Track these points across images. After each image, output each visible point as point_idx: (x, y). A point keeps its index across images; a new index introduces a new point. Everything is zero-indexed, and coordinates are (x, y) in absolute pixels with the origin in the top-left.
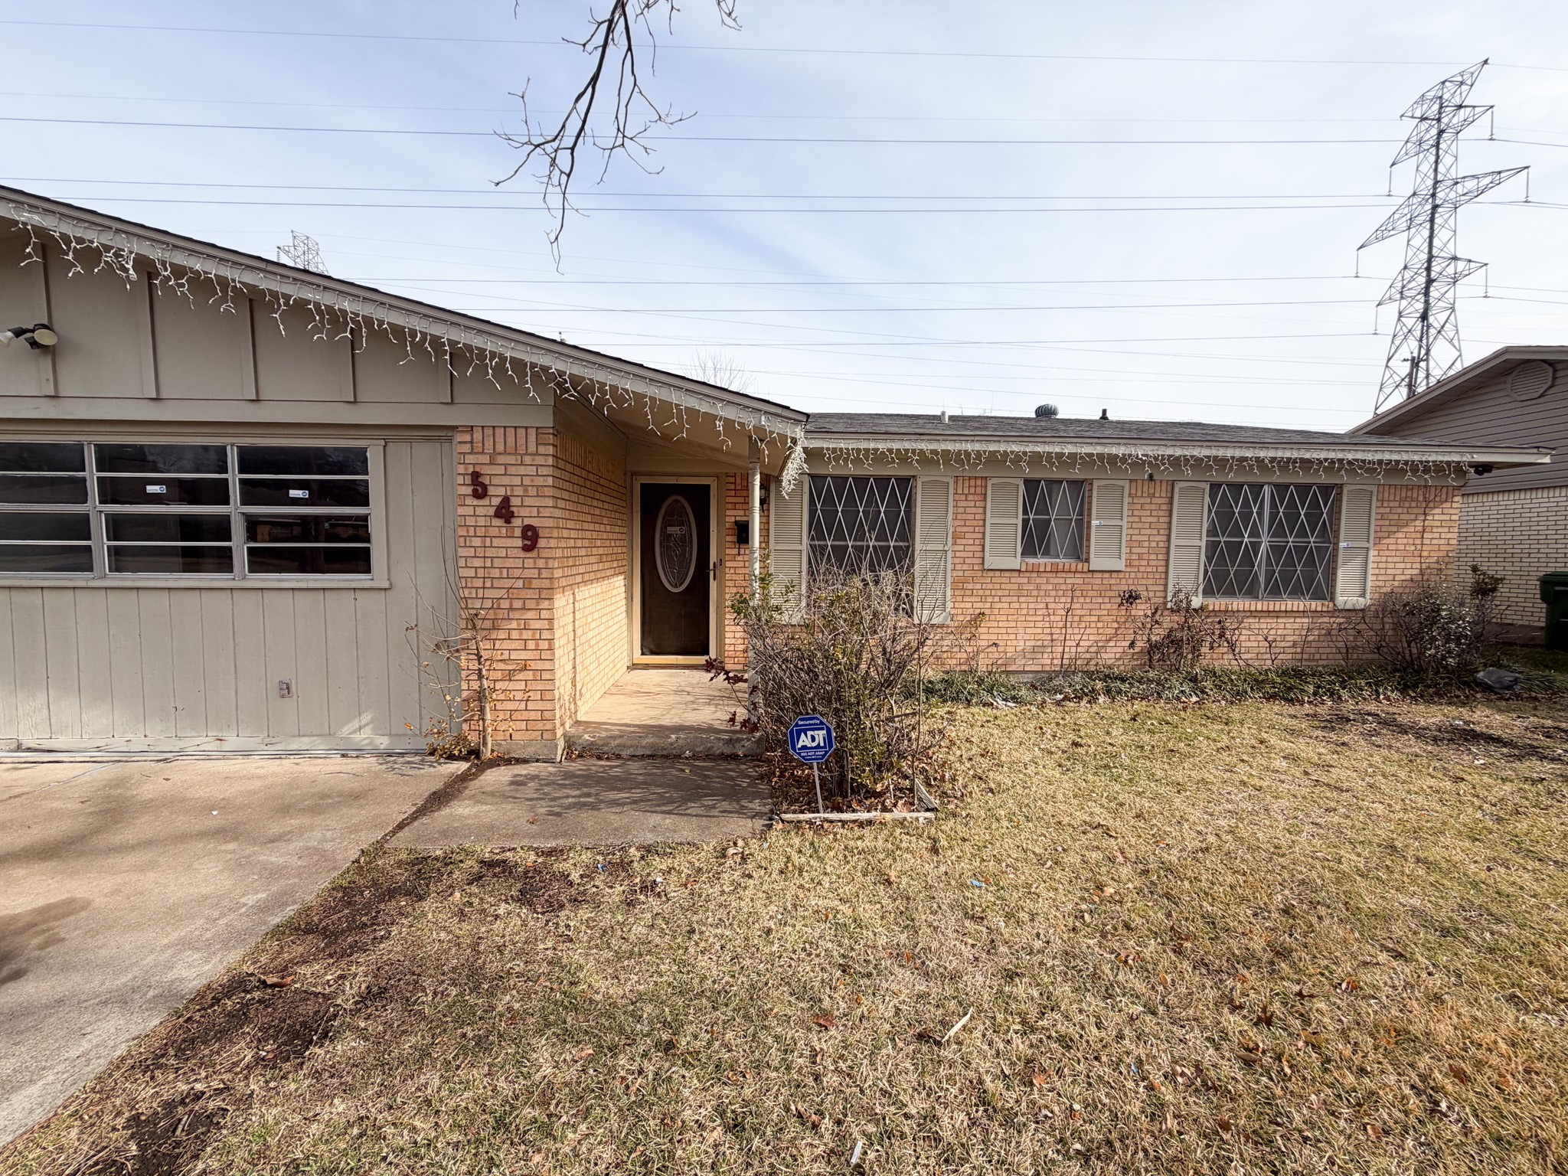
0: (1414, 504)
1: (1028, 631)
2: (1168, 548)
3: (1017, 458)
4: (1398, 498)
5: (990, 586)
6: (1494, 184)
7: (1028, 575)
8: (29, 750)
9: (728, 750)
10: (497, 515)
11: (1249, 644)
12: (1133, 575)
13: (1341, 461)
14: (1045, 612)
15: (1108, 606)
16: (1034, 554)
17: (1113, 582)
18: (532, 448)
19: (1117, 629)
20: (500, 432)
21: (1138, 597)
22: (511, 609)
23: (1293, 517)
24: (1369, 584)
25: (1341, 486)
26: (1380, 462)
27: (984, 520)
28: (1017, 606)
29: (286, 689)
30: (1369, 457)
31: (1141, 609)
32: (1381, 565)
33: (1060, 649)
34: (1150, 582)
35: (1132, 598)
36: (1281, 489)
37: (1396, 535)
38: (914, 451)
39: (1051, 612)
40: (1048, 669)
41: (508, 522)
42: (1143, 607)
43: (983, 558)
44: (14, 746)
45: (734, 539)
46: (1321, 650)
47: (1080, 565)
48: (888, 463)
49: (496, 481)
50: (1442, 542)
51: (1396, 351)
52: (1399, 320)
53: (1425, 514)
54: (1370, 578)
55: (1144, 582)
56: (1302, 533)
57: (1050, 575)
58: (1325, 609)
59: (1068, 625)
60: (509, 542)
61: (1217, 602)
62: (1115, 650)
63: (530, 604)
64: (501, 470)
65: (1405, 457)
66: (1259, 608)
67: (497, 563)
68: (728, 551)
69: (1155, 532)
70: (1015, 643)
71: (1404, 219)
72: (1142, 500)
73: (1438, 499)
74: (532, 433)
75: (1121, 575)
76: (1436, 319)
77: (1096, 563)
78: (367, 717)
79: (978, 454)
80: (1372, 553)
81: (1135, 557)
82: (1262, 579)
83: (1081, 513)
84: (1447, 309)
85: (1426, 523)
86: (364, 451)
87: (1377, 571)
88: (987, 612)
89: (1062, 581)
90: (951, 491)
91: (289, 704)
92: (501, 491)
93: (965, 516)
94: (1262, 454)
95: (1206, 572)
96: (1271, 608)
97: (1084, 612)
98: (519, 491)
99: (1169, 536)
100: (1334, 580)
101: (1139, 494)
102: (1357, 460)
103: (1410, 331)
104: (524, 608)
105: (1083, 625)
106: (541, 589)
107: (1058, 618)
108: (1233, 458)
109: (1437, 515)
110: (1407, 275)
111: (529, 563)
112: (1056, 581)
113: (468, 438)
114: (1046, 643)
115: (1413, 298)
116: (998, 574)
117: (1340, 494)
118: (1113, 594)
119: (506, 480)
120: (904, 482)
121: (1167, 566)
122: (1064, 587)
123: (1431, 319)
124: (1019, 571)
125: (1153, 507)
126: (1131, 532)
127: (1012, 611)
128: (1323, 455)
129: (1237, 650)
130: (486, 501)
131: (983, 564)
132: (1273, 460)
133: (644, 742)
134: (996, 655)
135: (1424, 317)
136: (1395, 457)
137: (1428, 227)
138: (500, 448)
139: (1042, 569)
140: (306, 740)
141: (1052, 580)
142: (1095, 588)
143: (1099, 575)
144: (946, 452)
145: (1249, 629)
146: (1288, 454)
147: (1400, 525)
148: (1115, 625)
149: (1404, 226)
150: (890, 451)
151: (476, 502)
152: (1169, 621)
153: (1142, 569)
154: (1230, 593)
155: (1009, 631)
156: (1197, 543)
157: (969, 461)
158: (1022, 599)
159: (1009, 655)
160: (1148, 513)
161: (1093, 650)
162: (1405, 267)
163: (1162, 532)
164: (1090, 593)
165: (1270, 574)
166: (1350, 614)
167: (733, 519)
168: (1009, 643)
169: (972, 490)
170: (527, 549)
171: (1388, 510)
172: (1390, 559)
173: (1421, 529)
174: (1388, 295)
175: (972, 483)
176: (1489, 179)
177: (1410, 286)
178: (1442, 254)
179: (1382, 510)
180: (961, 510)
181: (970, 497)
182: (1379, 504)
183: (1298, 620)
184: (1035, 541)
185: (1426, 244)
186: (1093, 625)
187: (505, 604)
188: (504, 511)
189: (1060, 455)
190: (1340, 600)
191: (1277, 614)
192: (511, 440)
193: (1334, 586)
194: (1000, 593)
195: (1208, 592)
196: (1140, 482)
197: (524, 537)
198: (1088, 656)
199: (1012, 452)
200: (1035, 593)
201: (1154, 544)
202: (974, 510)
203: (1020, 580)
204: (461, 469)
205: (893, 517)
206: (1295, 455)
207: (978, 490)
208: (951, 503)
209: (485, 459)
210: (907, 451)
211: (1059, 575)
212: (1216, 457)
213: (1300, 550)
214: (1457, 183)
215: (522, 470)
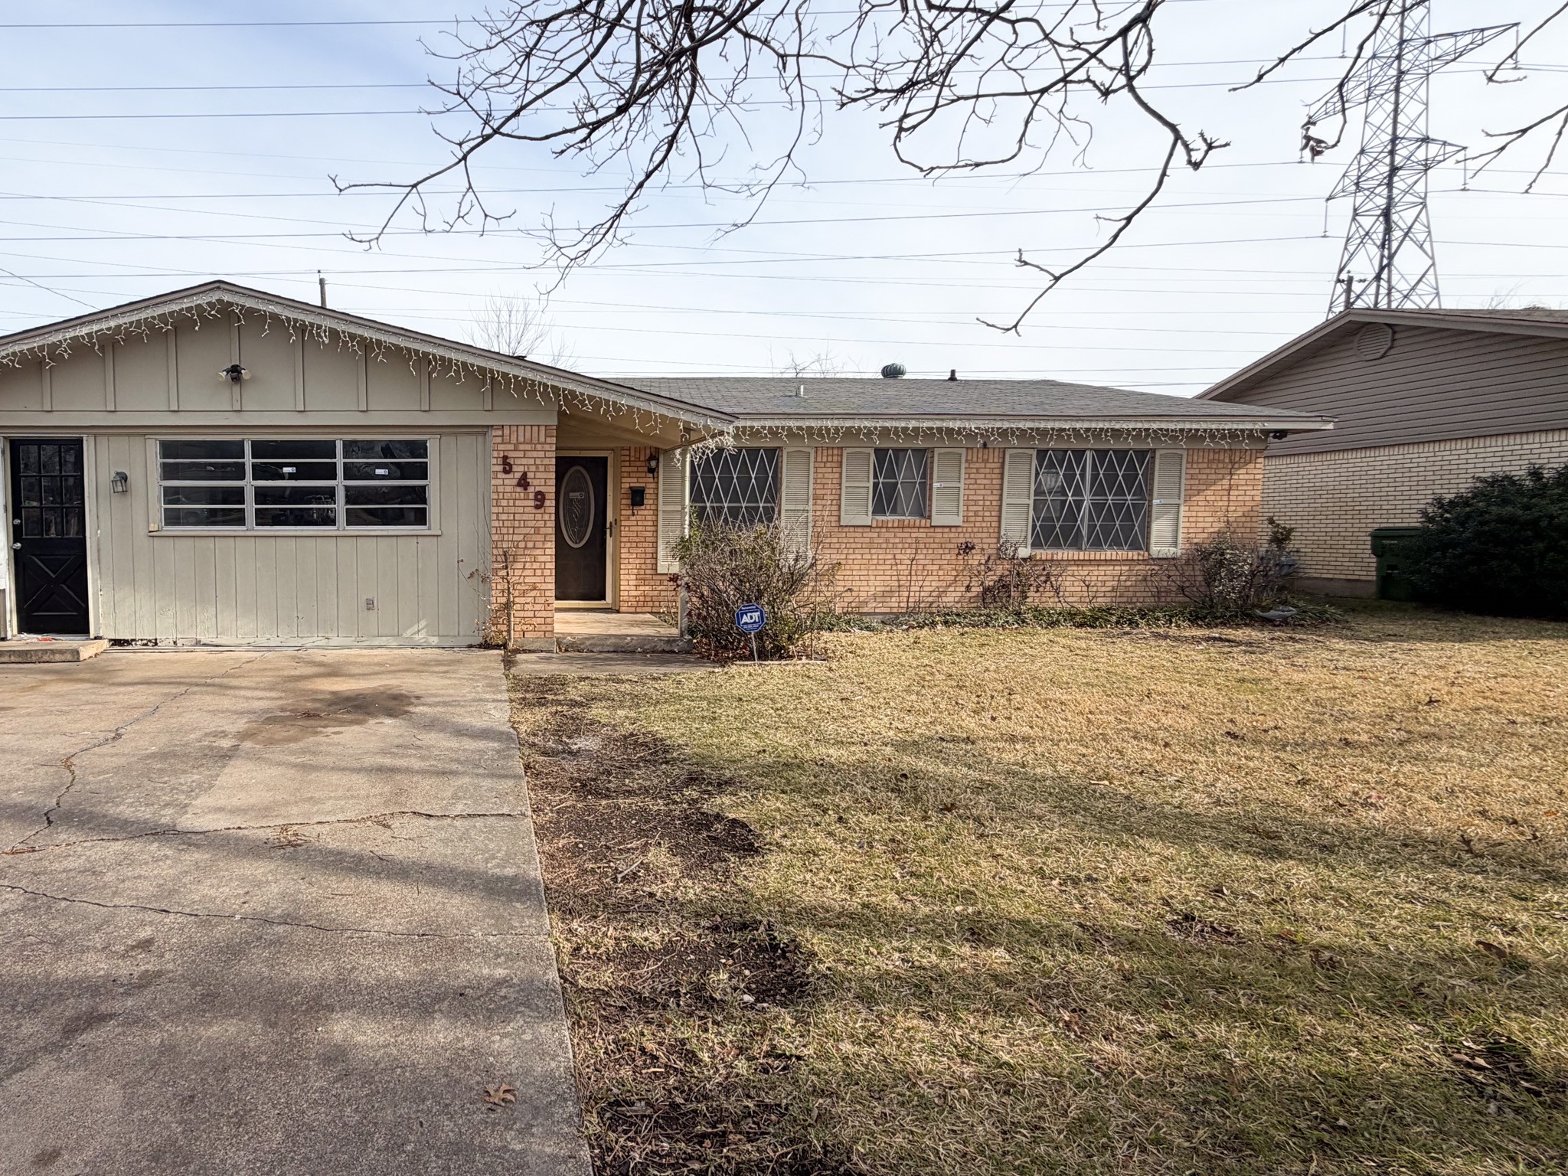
0: (1221, 465)
1: (878, 578)
2: (1000, 506)
3: (869, 433)
4: (1206, 460)
5: (845, 540)
6: (1474, 45)
7: (878, 530)
8: (205, 645)
9: (667, 648)
10: (519, 485)
11: (1073, 589)
12: (970, 530)
13: (1147, 430)
14: (893, 562)
15: (948, 557)
16: (883, 513)
17: (952, 535)
18: (542, 439)
19: (956, 576)
20: (521, 429)
21: (973, 548)
22: (526, 548)
23: (1112, 478)
24: (1181, 536)
25: (1154, 451)
26: (1182, 430)
27: (840, 484)
28: (869, 557)
29: (370, 605)
30: (1172, 426)
31: (975, 559)
32: (1191, 519)
33: (906, 594)
34: (985, 535)
35: (968, 548)
36: (1102, 454)
37: (1206, 493)
38: (783, 428)
39: (898, 562)
40: (895, 610)
41: (526, 489)
42: (978, 557)
43: (839, 516)
44: (194, 642)
45: (629, 502)
46: (1138, 594)
47: (923, 521)
48: (762, 438)
49: (518, 461)
50: (1247, 498)
51: (1349, 259)
52: (1354, 219)
53: (1231, 474)
54: (1181, 530)
55: (979, 535)
56: (1120, 492)
57: (897, 530)
58: (1141, 558)
59: (913, 573)
60: (526, 503)
61: (1044, 552)
62: (954, 594)
63: (538, 545)
64: (521, 454)
65: (1204, 426)
66: (1081, 558)
67: (517, 517)
68: (623, 512)
69: (989, 492)
70: (867, 589)
71: (1362, 88)
72: (977, 465)
73: (1242, 460)
74: (543, 429)
75: (960, 530)
76: (1403, 217)
77: (937, 520)
78: (423, 624)
79: (837, 429)
80: (1182, 508)
81: (971, 514)
82: (1085, 532)
83: (924, 476)
84: (1414, 205)
85: (1232, 482)
86: (425, 442)
87: (1188, 525)
88: (843, 562)
89: (907, 535)
90: (812, 459)
91: (373, 614)
92: (521, 469)
93: (824, 481)
94: (1078, 425)
95: (1034, 527)
96: (1092, 557)
97: (926, 562)
98: (533, 468)
99: (1001, 495)
100: (1149, 533)
101: (975, 459)
102: (1161, 430)
103: (1367, 234)
104: (534, 548)
105: (925, 573)
106: (546, 535)
107: (904, 567)
108: (1053, 429)
109: (1241, 475)
110: (1364, 161)
111: (539, 517)
112: (902, 535)
113: (500, 433)
114: (893, 589)
115: (1372, 191)
116: (852, 529)
117: (1153, 458)
118: (952, 546)
119: (524, 461)
120: (772, 452)
121: (1000, 522)
122: (909, 541)
123: (1395, 217)
124: (871, 527)
125: (987, 471)
126: (967, 492)
127: (864, 562)
128: (1131, 426)
129: (1061, 594)
130: (511, 476)
131: (839, 521)
132: (1087, 430)
133: (608, 642)
134: (851, 599)
135: (1386, 214)
136: (1195, 426)
137: (1392, 99)
138: (521, 439)
139: (890, 525)
140: (384, 639)
141: (898, 535)
142: (937, 540)
143: (940, 530)
144: (810, 428)
145: (1073, 576)
146: (1101, 425)
147: (1209, 484)
148: (954, 573)
149: (1362, 97)
150: (764, 428)
151: (504, 476)
152: (1001, 569)
153: (977, 524)
154: (1056, 544)
155: (862, 578)
156: (1026, 501)
157: (828, 434)
158: (873, 551)
159: (861, 599)
160: (983, 476)
161: (934, 594)
162: (1362, 152)
163: (995, 492)
164: (932, 546)
165: (1092, 528)
166: (1163, 562)
167: (628, 486)
168: (862, 589)
169: (830, 459)
170: (537, 507)
171: (1197, 471)
172: (1199, 514)
173: (1227, 487)
174: (1340, 187)
175: (830, 452)
176: (1468, 39)
177: (1370, 174)
178: (1411, 134)
179: (1192, 471)
180: (820, 476)
181: (828, 465)
182: (1189, 466)
183: (1117, 568)
184: (884, 501)
185: (1390, 121)
186: (935, 573)
187: (522, 545)
188: (523, 482)
189: (905, 429)
190: (1155, 550)
191: (1098, 563)
192: (528, 435)
193: (1149, 538)
194: (853, 546)
195: (1036, 544)
196: (975, 450)
197: (536, 499)
198: (930, 599)
199: (865, 427)
200: (884, 546)
201: (988, 503)
202: (831, 476)
203: (870, 535)
204: (495, 454)
205: (761, 482)
206: (1107, 425)
207: (835, 458)
208: (812, 470)
209: (511, 447)
210: (777, 427)
211: (905, 530)
212: (1038, 429)
213: (1119, 507)
214: (1429, 42)
215: (535, 454)
